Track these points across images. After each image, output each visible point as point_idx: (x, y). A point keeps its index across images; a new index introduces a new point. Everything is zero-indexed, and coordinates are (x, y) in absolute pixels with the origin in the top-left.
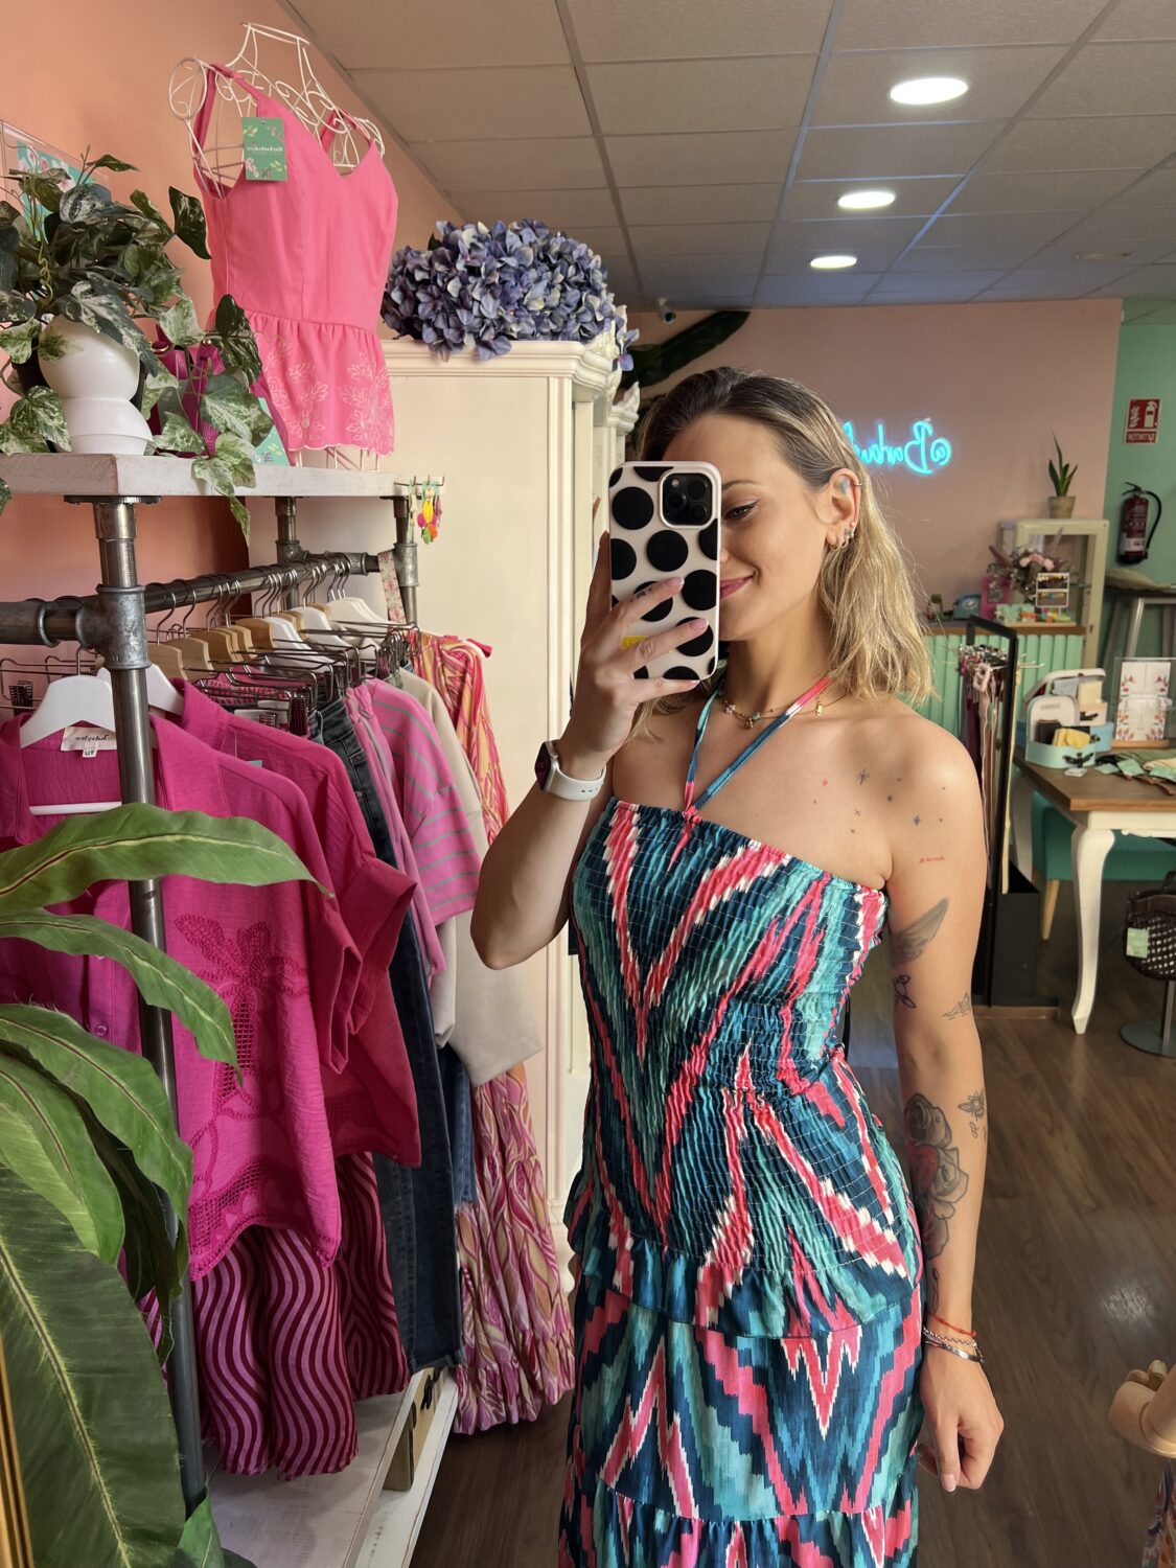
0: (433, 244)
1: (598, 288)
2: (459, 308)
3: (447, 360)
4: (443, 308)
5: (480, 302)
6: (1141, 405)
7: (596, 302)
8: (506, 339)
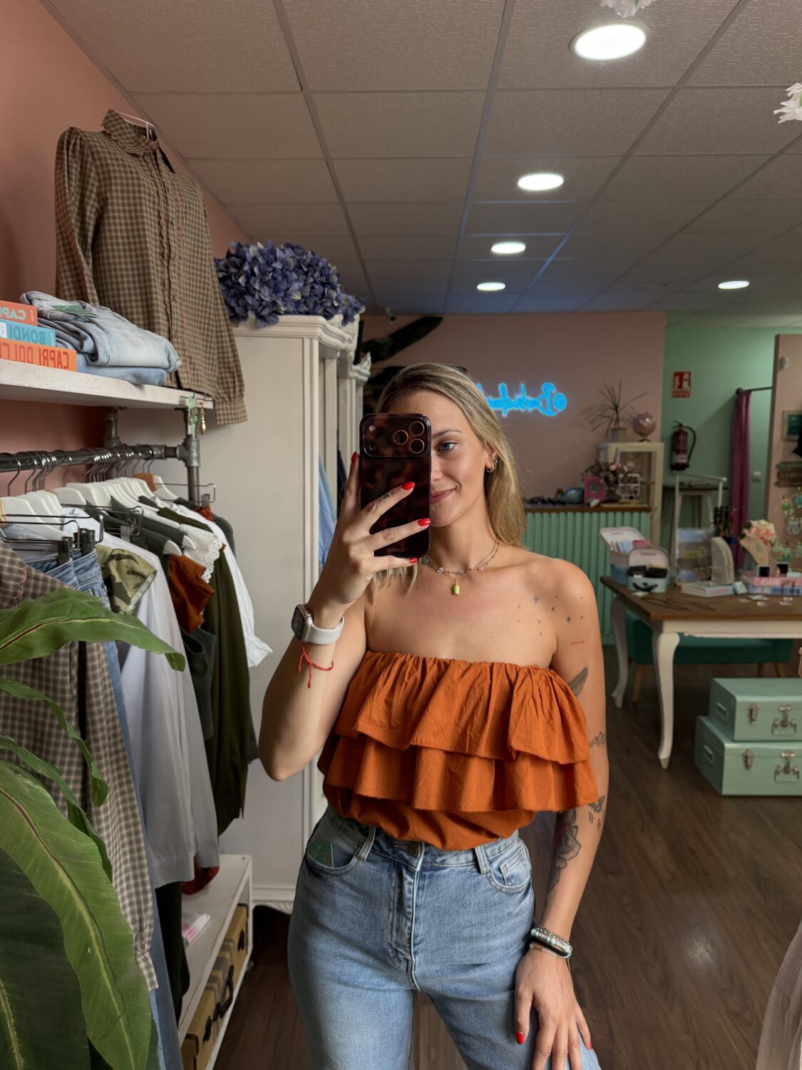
0: (229, 255)
1: (335, 285)
2: (246, 294)
3: (237, 326)
4: (235, 295)
5: (259, 291)
6: (680, 375)
7: (335, 295)
8: (275, 315)
